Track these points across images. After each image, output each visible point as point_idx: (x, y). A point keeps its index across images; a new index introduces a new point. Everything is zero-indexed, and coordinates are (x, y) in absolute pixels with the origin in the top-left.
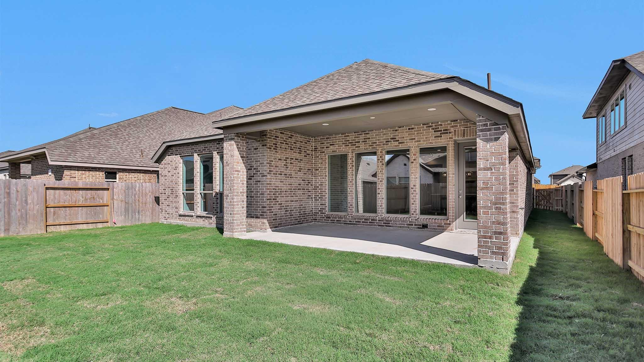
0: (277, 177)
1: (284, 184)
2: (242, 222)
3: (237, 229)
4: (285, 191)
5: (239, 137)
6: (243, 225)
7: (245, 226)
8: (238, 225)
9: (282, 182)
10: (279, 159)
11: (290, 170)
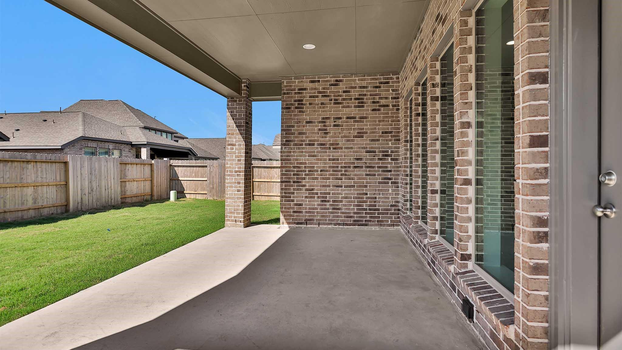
0: (303, 148)
1: (318, 159)
2: (238, 210)
3: (230, 217)
4: (321, 171)
5: (236, 101)
6: (238, 213)
7: (241, 215)
8: (231, 213)
9: (314, 156)
10: (307, 122)
11: (332, 137)
